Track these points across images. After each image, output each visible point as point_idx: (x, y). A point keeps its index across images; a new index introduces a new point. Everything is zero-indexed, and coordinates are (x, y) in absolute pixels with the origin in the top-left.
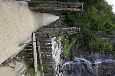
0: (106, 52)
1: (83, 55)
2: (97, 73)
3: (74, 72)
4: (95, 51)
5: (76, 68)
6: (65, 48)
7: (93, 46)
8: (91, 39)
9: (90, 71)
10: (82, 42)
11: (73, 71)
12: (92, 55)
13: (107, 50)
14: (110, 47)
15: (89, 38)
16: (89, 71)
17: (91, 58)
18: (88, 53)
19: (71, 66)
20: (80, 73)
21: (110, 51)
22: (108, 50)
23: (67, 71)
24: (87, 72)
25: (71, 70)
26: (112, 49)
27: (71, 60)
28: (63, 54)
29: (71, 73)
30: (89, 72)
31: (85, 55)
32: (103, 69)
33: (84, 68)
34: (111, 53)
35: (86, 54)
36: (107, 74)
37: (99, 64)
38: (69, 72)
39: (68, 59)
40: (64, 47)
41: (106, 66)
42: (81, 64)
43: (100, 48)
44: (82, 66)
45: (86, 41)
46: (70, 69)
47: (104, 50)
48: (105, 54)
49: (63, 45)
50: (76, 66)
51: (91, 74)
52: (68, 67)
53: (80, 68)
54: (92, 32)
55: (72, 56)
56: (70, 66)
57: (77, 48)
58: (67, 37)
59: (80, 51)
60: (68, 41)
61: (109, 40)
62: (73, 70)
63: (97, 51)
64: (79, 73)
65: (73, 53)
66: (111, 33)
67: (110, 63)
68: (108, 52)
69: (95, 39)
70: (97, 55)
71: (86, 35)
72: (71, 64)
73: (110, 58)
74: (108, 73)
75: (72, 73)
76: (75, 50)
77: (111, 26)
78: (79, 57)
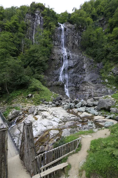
0: (52, 39)
1: (56, 69)
2: (77, 55)
3: (77, 83)
4: (51, 53)
5: (73, 81)
6: (46, 98)
7: (44, 55)
8: (34, 57)
9: (75, 63)
10: (38, 70)
11: (76, 85)
12: (56, 57)
13: (49, 38)
14: (46, 33)
15: (31, 59)
17: (59, 59)
18: (53, 63)
19: (70, 87)
20: (78, 75)
21: (51, 34)
22: (49, 36)
23: (76, 92)
24: (77, 67)
25: (76, 87)
26: (49, 32)
27: (63, 86)
28: (54, 102)
29: (79, 87)
30: (76, 65)
31: (56, 67)
32: (73, 47)
33: (73, 70)
34: (53, 33)
35: (55, 65)
36: (78, 44)
37: (67, 51)
38: (77, 89)
40: (45, 100)
41: (70, 43)
42: (68, 74)
43: (46, 46)
44: (70, 73)
45: (37, 63)
46: (74, 88)
47: (50, 40)
48: (55, 41)
49: (41, 102)
50: (71, 80)
51: (79, 63)
52: (72, 91)
53: (72, 76)
54: (22, 53)
55: (58, 85)
56: (70, 89)
57: (47, 78)
58: (30, 95)
59: (51, 73)
60: (36, 94)
61: (36, 31)
63: (51, 50)
64: (78, 77)
65: (54, 84)
66: (25, 26)
67: (66, 37)
68: (53, 37)
69: (33, 51)
70: (55, 51)
71: (28, 62)
73: (60, 37)
74: (76, 43)
75: (78, 85)
76: (49, 81)
77: (14, 24)
78: (59, 75)
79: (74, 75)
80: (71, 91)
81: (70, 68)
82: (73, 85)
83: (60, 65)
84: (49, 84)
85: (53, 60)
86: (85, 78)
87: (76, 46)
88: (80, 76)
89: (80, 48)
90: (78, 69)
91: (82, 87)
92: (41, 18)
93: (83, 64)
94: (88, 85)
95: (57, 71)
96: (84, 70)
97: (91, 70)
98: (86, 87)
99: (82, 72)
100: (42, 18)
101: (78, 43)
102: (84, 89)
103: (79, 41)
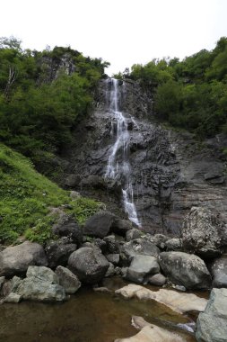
1: (96, 148)
2: (151, 125)
3: (161, 186)
4: (86, 114)
5: (148, 180)
9: (149, 139)
11: (160, 192)
12: (98, 124)
16: (150, 142)
17: (107, 127)
18: (90, 135)
19: (141, 196)
20: (159, 166)
23: (162, 214)
24: (154, 148)
25: (158, 197)
29: (168, 198)
30: (151, 144)
31: (98, 142)
33: (144, 153)
35: (95, 139)
36: (149, 111)
38: (166, 206)
39: (114, 207)
42: (131, 162)
44: (137, 159)
46: (155, 202)
50: (140, 177)
51: (156, 139)
52: (147, 209)
53: (144, 167)
56: (142, 202)
59: (82, 157)
62: (154, 188)
64: (161, 171)
67: (122, 96)
70: (98, 115)
72: (135, 196)
75: (165, 193)
78: (106, 163)
79: (148, 165)
80: (143, 211)
81: (135, 148)
82: (150, 190)
83: (109, 139)
84: (70, 180)
85: (90, 128)
86: (182, 175)
87: (144, 114)
88: (166, 169)
89: (153, 118)
90: (157, 153)
91: (179, 198)
92: (71, 66)
93: (168, 143)
94: (195, 192)
95: (101, 152)
96: (173, 156)
97: (192, 156)
98: (193, 196)
99: (168, 160)
100: (74, 66)
101: (149, 109)
102: (187, 203)
103: (149, 106)
